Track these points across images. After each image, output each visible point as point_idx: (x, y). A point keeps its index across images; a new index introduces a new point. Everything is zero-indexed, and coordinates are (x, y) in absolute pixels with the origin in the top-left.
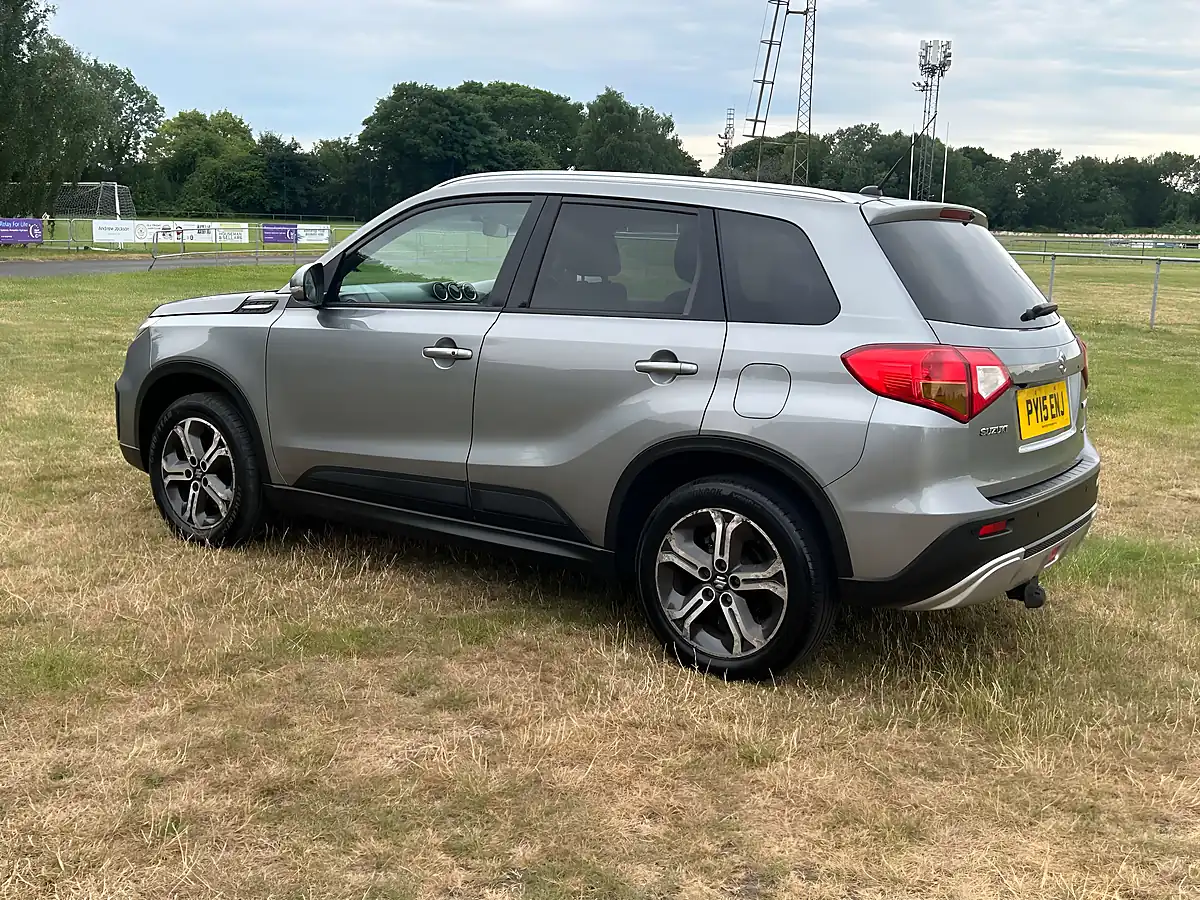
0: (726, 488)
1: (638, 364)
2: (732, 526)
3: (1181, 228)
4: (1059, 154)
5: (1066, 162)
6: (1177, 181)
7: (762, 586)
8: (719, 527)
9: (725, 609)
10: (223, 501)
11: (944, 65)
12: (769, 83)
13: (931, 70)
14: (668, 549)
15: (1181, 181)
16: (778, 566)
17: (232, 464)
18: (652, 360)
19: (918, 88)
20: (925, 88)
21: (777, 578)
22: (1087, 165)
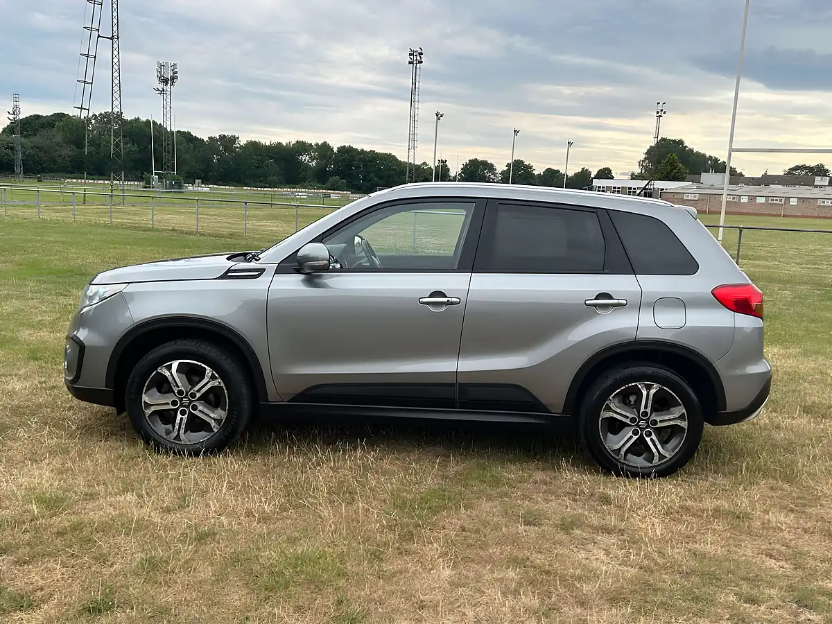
0: (649, 370)
1: (587, 302)
2: (653, 391)
3: (311, 185)
4: (238, 138)
5: (242, 144)
6: (305, 158)
7: (672, 423)
8: (644, 392)
9: (648, 439)
10: (215, 419)
11: (173, 79)
12: (88, 83)
13: (165, 81)
14: (608, 408)
15: (307, 158)
16: (681, 410)
17: (226, 391)
18: (595, 299)
19: (158, 92)
20: (162, 92)
21: (682, 417)
22: (254, 146)
